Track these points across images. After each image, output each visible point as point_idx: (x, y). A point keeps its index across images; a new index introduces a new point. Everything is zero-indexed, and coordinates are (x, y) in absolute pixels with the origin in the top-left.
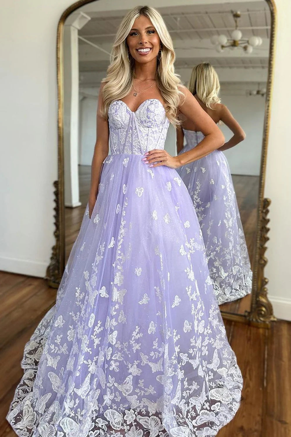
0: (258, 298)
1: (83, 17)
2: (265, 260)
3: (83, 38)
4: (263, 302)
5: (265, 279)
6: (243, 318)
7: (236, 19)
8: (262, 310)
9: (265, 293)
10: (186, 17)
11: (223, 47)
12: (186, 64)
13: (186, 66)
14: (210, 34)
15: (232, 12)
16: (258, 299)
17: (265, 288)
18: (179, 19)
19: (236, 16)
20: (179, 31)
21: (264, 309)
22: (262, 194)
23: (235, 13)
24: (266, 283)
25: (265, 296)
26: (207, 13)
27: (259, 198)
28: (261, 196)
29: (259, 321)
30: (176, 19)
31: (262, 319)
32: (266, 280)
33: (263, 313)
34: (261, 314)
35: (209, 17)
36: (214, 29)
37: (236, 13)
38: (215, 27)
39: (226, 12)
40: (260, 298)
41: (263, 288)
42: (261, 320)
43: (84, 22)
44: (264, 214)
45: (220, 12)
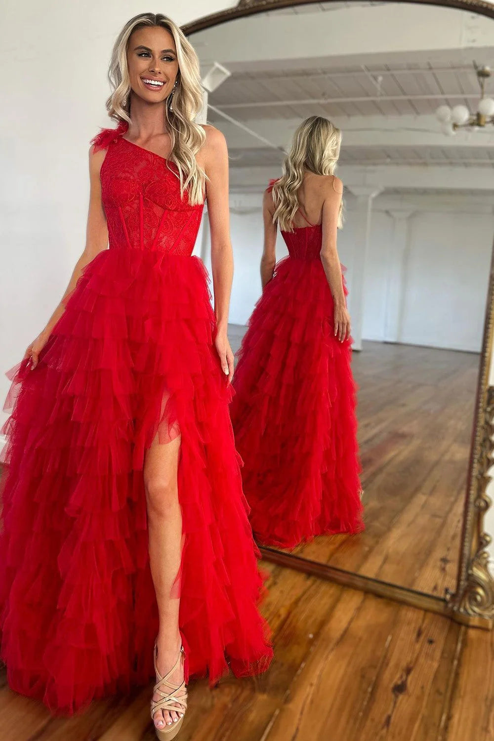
0: (472, 569)
1: (218, 71)
2: (487, 500)
3: (217, 108)
4: (479, 578)
5: (486, 535)
6: (442, 604)
7: (481, 79)
8: (478, 594)
9: (484, 562)
10: (392, 75)
11: (455, 126)
12: (389, 156)
13: (388, 160)
14: (433, 106)
15: (476, 67)
16: (470, 572)
17: (485, 553)
18: (380, 79)
19: (483, 74)
20: (378, 99)
21: (481, 591)
22: (484, 377)
23: (480, 69)
24: (488, 543)
25: (485, 567)
26: (431, 68)
27: (480, 384)
28: (483, 381)
29: (470, 612)
30: (375, 78)
31: (476, 609)
32: (488, 539)
33: (479, 598)
34: (476, 600)
35: (434, 75)
36: (440, 96)
37: (483, 69)
38: (443, 93)
39: (464, 67)
40: (475, 569)
41: (481, 552)
42: (474, 611)
43: (220, 80)
44: (488, 416)
45: (453, 68)
